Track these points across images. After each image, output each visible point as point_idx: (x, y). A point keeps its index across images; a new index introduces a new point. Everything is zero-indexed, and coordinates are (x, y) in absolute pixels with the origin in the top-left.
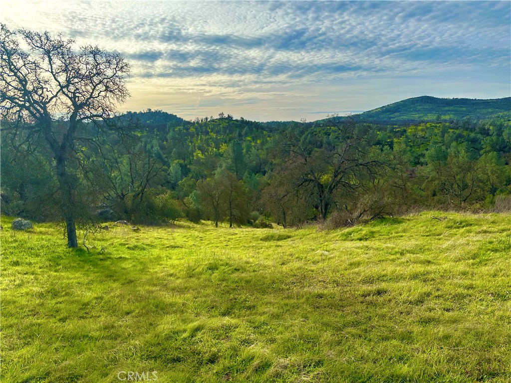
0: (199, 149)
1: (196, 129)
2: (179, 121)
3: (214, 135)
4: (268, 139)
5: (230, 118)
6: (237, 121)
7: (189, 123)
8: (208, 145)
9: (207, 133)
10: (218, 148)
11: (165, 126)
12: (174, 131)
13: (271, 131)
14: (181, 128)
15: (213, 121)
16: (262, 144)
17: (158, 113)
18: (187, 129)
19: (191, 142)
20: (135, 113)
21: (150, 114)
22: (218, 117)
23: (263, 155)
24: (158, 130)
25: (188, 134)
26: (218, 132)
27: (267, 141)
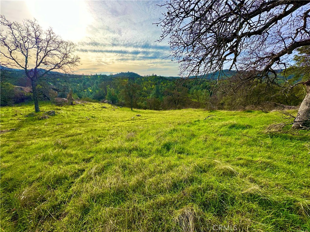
0: (145, 87)
1: (144, 79)
2: (138, 76)
3: (150, 81)
4: (169, 83)
5: (156, 75)
6: (158, 76)
7: (142, 77)
8: (148, 85)
9: (148, 81)
10: (151, 86)
11: (134, 78)
12: (137, 80)
13: (170, 81)
14: (139, 79)
15: (150, 76)
16: (166, 85)
17: (131, 73)
18: (141, 79)
19: (143, 84)
20: (124, 73)
21: (129, 73)
22: (152, 75)
23: (166, 89)
24: (132, 79)
25: (141, 81)
26: (151, 81)
27: (168, 84)
